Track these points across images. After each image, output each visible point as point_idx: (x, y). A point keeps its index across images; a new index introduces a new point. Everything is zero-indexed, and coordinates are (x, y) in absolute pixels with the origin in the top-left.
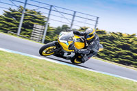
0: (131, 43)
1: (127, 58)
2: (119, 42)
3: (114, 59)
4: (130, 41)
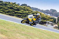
0: (14, 6)
1: (12, 13)
2: (8, 6)
3: (7, 13)
4: (13, 6)
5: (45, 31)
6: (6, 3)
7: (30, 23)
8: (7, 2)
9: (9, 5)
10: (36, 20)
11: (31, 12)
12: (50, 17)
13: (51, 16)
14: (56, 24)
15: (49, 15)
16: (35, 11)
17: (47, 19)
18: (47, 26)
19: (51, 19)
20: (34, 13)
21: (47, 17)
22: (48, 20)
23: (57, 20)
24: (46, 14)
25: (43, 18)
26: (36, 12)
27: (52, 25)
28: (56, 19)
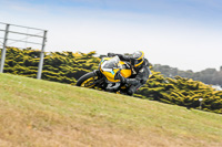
2: (69, 68)
6: (58, 56)
7: (109, 86)
8: (61, 52)
9: (70, 64)
11: (158, 83)
20: (170, 87)
26: (176, 81)
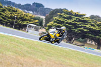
5: (24, 40)
10: (60, 36)
12: (33, 17)
13: (34, 14)
14: (44, 27)
15: (31, 12)
16: (6, 7)
17: (28, 20)
18: (28, 31)
19: (35, 19)
20: (5, 10)
21: (27, 16)
22: (30, 21)
23: (44, 21)
24: (26, 11)
25: (20, 18)
27: (37, 30)
28: (42, 20)
